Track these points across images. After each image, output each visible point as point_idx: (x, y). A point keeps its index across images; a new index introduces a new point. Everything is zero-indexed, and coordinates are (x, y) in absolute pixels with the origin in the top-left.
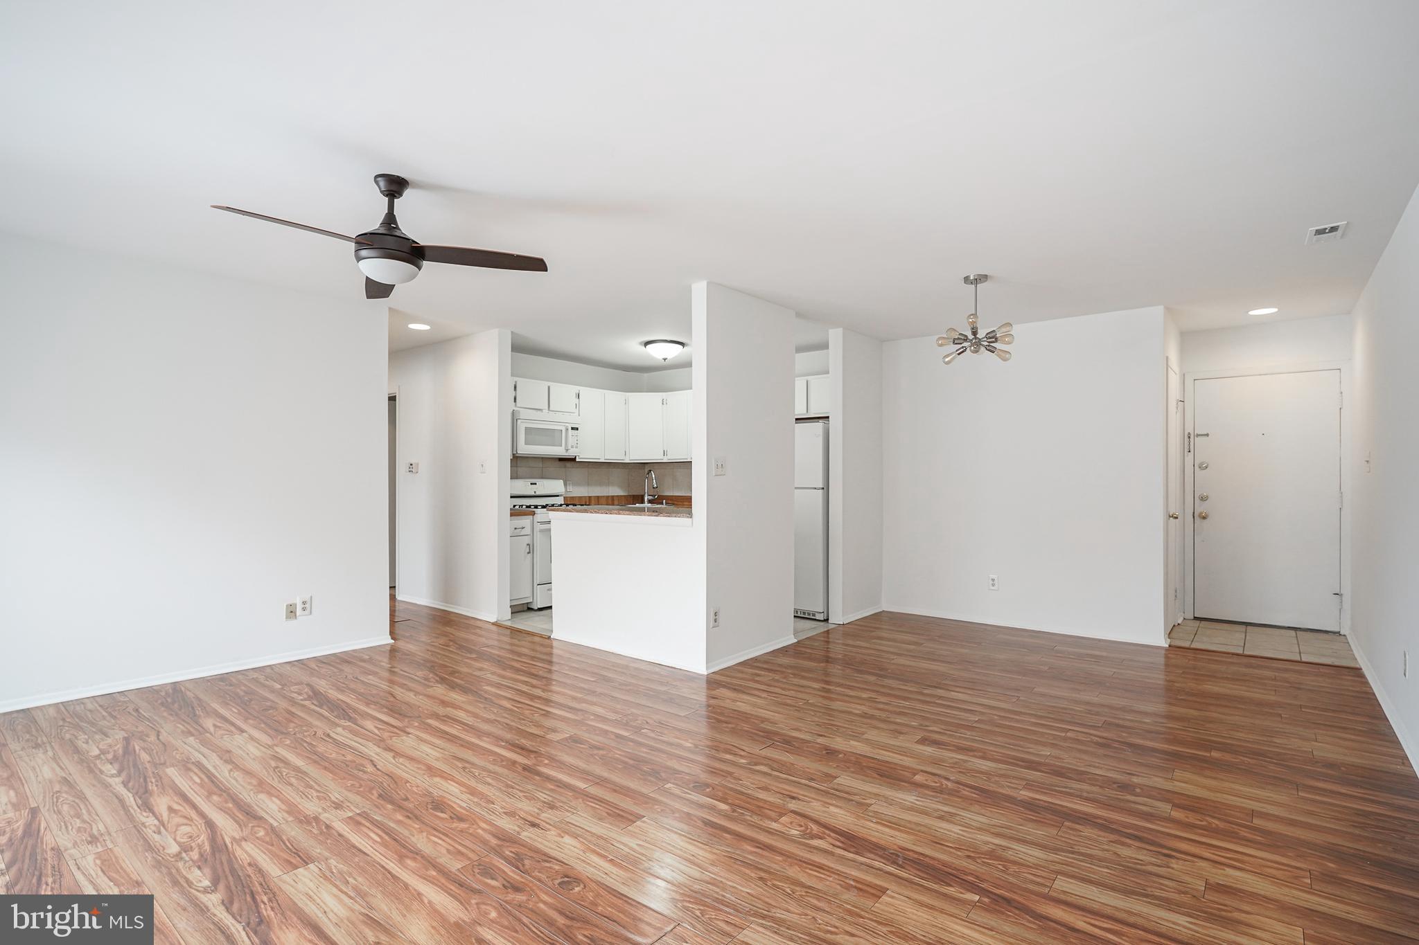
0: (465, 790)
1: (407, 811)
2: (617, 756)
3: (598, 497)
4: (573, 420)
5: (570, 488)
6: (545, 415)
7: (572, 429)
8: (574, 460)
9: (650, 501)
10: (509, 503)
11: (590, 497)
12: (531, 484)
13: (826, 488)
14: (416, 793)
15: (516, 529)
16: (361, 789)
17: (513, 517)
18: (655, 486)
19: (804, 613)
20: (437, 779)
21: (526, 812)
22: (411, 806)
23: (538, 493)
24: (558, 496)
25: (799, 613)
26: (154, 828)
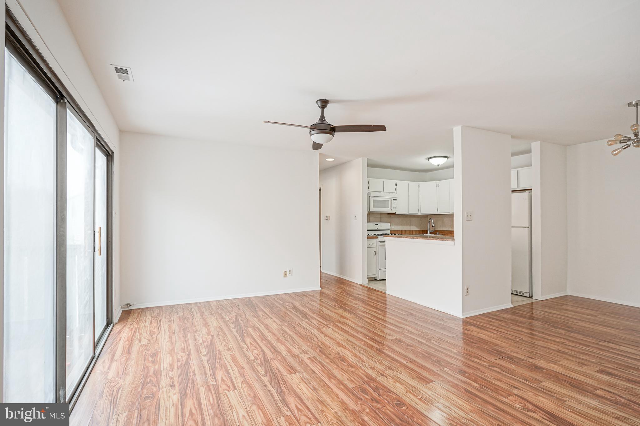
0: (353, 355)
1: (331, 359)
2: (419, 351)
3: (406, 230)
4: (394, 196)
5: (393, 227)
6: (382, 194)
7: (394, 200)
8: (394, 214)
9: (431, 233)
10: (367, 233)
11: (402, 231)
12: (376, 225)
13: (530, 227)
14: (334, 353)
15: (369, 244)
16: (313, 347)
17: (368, 239)
18: (433, 226)
19: (517, 292)
20: (341, 348)
21: (379, 369)
22: (332, 357)
23: (378, 229)
24: (387, 230)
25: (514, 292)
26: (246, 349)
